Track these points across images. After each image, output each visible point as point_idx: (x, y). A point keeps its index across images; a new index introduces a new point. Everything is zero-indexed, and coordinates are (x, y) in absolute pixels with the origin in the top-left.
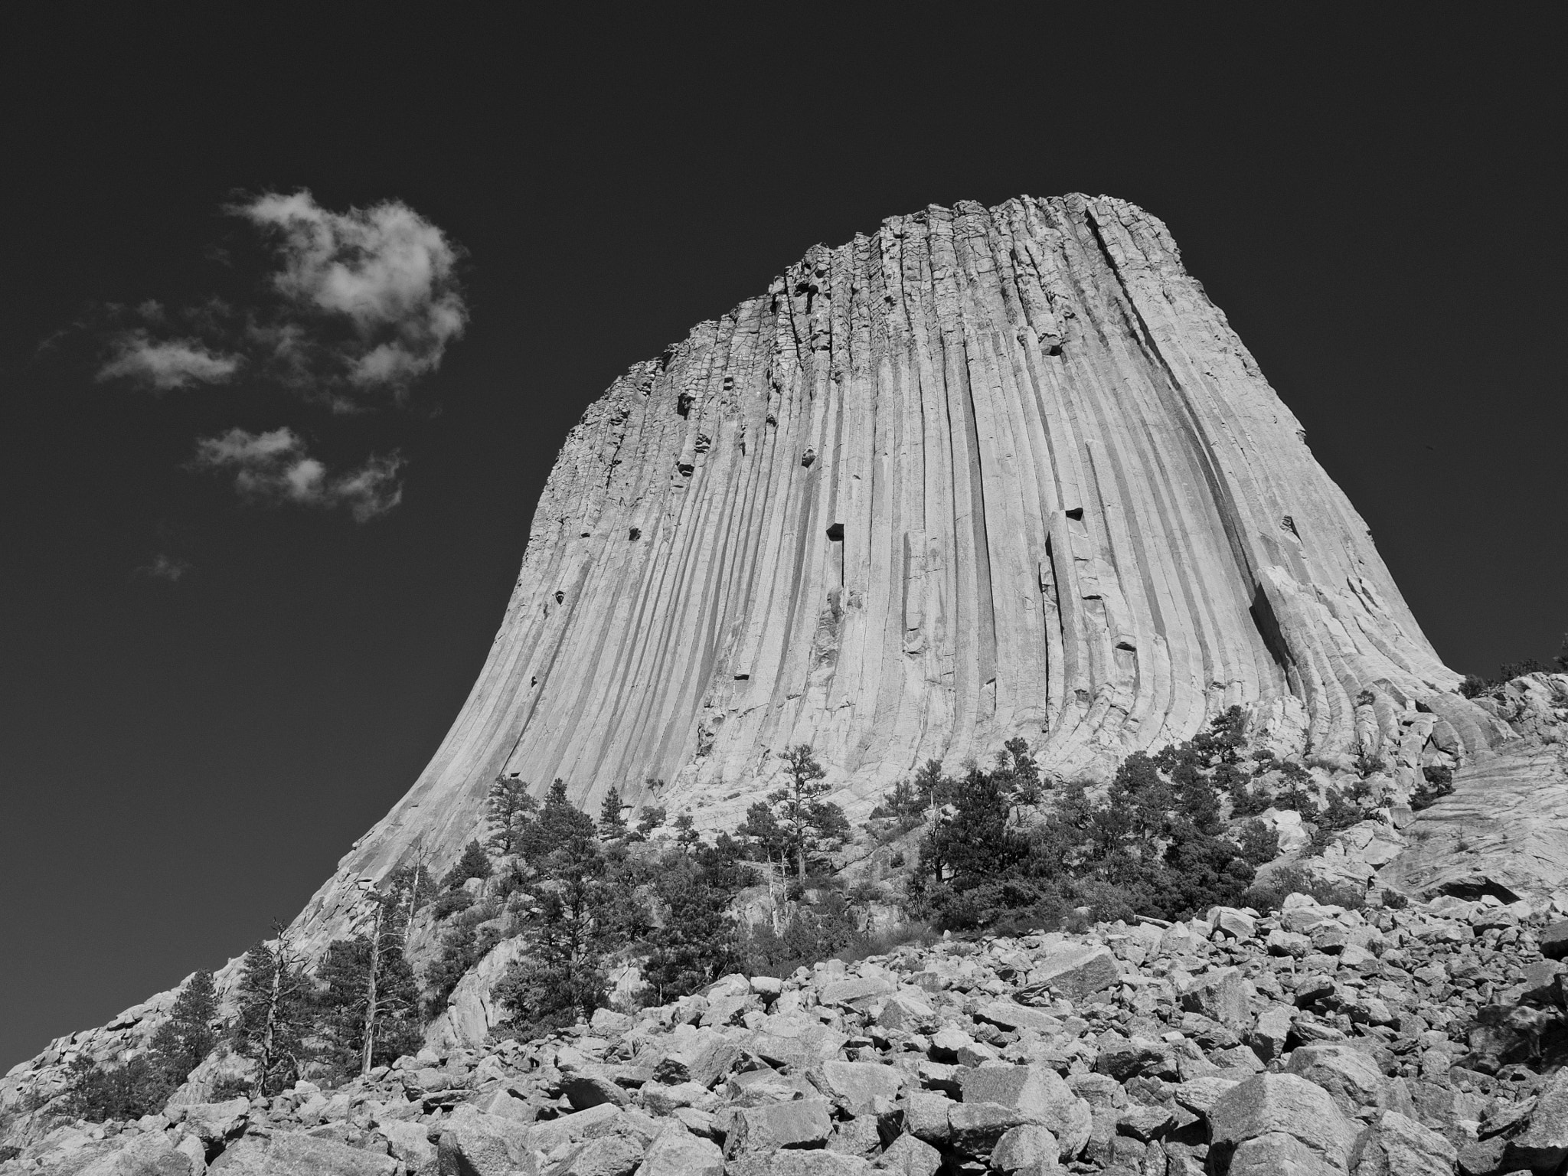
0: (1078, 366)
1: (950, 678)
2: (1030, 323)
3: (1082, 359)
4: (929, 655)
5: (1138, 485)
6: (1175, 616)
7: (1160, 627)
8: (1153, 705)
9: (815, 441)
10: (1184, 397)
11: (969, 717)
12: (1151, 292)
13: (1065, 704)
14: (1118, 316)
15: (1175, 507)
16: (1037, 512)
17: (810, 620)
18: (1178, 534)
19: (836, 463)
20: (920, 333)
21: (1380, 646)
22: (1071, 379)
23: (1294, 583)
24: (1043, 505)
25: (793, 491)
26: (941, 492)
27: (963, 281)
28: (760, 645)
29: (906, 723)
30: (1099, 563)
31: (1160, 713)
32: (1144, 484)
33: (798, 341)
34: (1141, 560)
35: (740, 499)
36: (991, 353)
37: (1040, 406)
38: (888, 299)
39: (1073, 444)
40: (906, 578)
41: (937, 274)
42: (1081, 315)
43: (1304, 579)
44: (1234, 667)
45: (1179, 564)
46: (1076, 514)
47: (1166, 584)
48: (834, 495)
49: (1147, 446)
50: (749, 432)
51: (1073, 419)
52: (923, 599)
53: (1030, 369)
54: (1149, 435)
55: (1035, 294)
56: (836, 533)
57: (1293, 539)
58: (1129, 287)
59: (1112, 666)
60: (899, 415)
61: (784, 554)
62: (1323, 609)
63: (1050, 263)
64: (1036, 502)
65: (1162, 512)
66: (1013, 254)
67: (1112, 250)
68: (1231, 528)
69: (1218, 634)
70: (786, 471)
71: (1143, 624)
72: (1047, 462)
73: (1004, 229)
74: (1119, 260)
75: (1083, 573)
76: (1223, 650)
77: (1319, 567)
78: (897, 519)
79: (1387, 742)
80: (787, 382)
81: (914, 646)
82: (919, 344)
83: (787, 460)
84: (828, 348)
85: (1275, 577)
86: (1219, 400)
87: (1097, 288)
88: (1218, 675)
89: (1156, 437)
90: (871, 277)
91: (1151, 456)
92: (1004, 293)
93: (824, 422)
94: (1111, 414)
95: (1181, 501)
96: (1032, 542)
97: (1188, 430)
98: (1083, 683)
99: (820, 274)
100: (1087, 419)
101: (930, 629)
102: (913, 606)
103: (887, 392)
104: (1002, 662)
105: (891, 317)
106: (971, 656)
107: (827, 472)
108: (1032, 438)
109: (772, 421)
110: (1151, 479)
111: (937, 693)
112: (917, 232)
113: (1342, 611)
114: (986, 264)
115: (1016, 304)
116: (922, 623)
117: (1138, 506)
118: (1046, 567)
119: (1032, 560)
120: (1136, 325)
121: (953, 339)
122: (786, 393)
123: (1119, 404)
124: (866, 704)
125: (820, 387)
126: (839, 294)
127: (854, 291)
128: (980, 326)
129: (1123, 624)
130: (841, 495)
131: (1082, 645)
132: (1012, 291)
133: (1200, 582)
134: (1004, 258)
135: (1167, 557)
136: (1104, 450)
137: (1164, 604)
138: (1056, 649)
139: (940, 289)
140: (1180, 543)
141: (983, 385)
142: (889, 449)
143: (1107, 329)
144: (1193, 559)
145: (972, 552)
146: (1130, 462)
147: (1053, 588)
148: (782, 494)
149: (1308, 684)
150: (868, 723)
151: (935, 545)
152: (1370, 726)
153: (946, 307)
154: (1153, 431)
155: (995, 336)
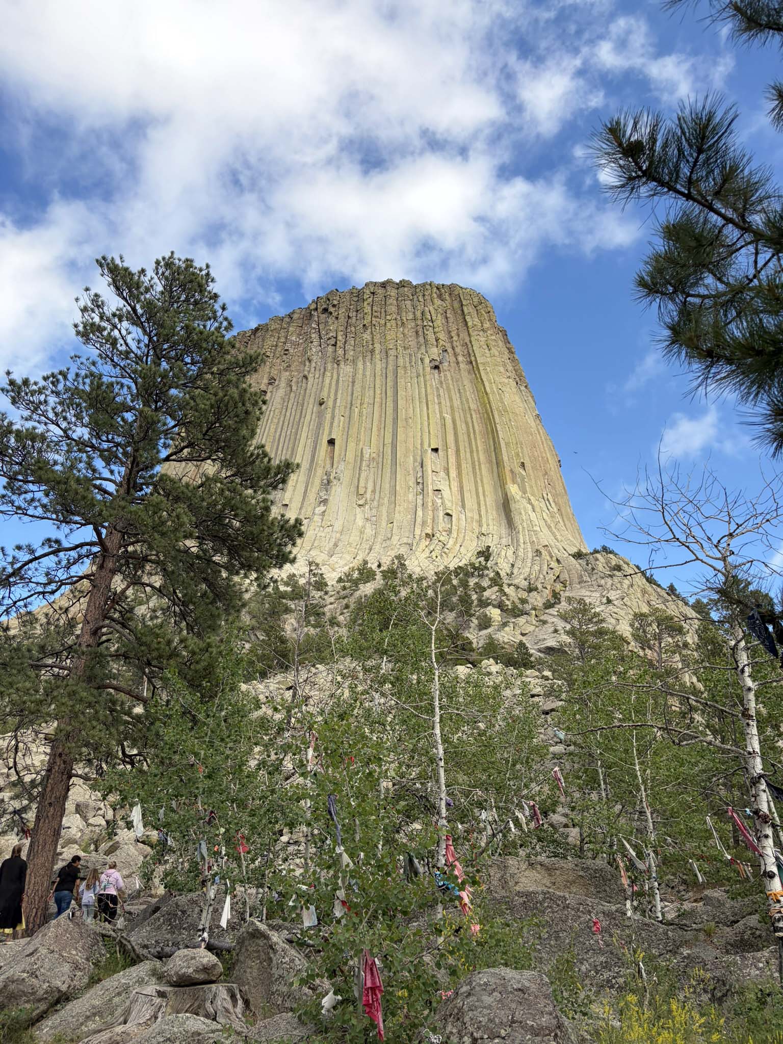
0: (445, 376)
1: (374, 519)
2: (427, 352)
3: (447, 373)
4: (367, 507)
5: (462, 437)
6: (470, 502)
7: (463, 506)
8: (455, 543)
9: (324, 394)
10: (488, 399)
11: (380, 538)
12: (482, 343)
13: (420, 540)
14: (466, 352)
15: (477, 451)
16: (419, 447)
17: (317, 482)
18: (477, 463)
19: (334, 407)
20: (377, 346)
21: (549, 527)
22: (441, 383)
23: (520, 493)
24: (422, 444)
25: (314, 417)
26: (379, 430)
27: (399, 323)
28: (294, 491)
29: (354, 538)
30: (442, 474)
31: (458, 545)
32: (466, 439)
33: (320, 338)
34: (459, 474)
35: (288, 414)
36: (408, 364)
37: (426, 395)
38: (364, 325)
39: (438, 416)
40: (360, 469)
41: (388, 317)
42: (450, 350)
43: (524, 492)
44: (491, 527)
45: (475, 477)
46: (436, 450)
47: (468, 486)
48: (332, 424)
49: (469, 420)
50: (294, 380)
51: (440, 403)
52: (367, 480)
53: (424, 376)
54: (471, 415)
55: (431, 337)
56: (331, 442)
57: (524, 473)
58: (472, 339)
59: (442, 524)
60: (363, 388)
61: (307, 448)
62: (530, 507)
63: (439, 321)
64: (419, 442)
65: (472, 452)
66: (423, 313)
67: (468, 318)
68: (499, 463)
69: (487, 511)
70: (311, 406)
71: (457, 504)
72: (426, 423)
73: (421, 299)
74: (470, 324)
75: (435, 478)
76: (487, 519)
77: (531, 487)
78: (358, 440)
79: (541, 576)
80: (314, 358)
81: (361, 502)
82: (377, 352)
83: (312, 400)
84: (335, 345)
85: (513, 490)
86: (503, 403)
87: (458, 335)
88: (484, 530)
89: (474, 416)
90: (357, 311)
91: (470, 425)
92: (417, 332)
93: (330, 384)
94: (457, 403)
95: (480, 448)
96: (415, 460)
97: (488, 414)
98: (429, 531)
99: (334, 306)
100: (446, 403)
101: (368, 496)
102: (362, 484)
103: (359, 376)
104: (397, 515)
105: (365, 336)
106: (384, 510)
107: (329, 410)
108: (421, 411)
109: (306, 377)
110: (469, 436)
111: (368, 525)
112: (380, 291)
113: (537, 509)
114: (411, 316)
115: (421, 339)
116: (365, 492)
117: (462, 448)
118: (420, 474)
119: (414, 469)
120: (473, 359)
121: (392, 353)
122: (313, 365)
123: (461, 398)
124: (338, 526)
125: (329, 366)
126: (342, 319)
127: (349, 317)
128: (405, 348)
129: (448, 504)
130: (335, 424)
131: (430, 513)
132: (420, 333)
133: (483, 486)
134: (419, 314)
135: (471, 474)
136: (450, 421)
137: (467, 495)
138: (420, 513)
139: (388, 324)
140: (477, 467)
141: (403, 380)
142: (358, 405)
143: (460, 358)
144: (481, 475)
145: (389, 462)
146: (462, 428)
147: (421, 483)
148: (308, 417)
149: (518, 541)
150: (338, 535)
151: (374, 455)
152: (537, 568)
153: (390, 335)
154: (473, 413)
155: (410, 355)
